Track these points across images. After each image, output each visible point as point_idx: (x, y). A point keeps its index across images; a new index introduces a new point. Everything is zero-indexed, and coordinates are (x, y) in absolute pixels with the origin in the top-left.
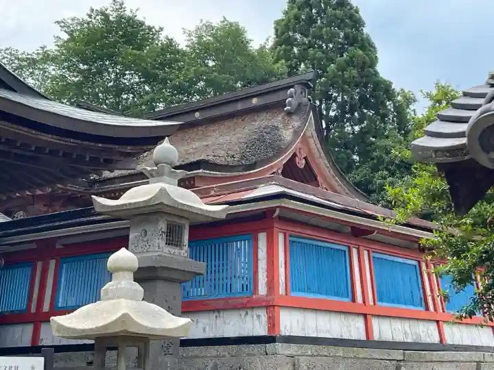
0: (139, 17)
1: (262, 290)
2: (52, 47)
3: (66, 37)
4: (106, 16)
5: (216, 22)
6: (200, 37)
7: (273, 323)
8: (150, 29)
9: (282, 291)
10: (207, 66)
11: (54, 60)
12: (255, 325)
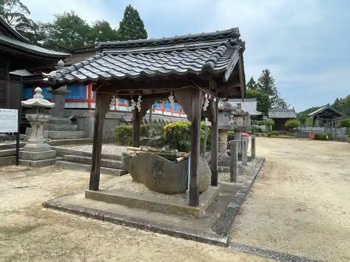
0: (79, 17)
1: (87, 98)
2: (52, 23)
3: (57, 20)
4: (69, 15)
5: (101, 21)
6: (96, 25)
7: (89, 105)
8: (82, 21)
9: (92, 98)
10: (99, 33)
11: (53, 26)
12: (85, 105)
